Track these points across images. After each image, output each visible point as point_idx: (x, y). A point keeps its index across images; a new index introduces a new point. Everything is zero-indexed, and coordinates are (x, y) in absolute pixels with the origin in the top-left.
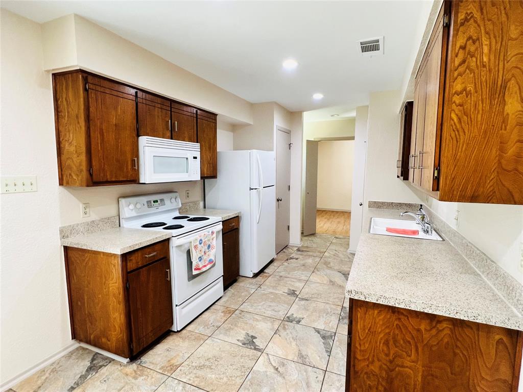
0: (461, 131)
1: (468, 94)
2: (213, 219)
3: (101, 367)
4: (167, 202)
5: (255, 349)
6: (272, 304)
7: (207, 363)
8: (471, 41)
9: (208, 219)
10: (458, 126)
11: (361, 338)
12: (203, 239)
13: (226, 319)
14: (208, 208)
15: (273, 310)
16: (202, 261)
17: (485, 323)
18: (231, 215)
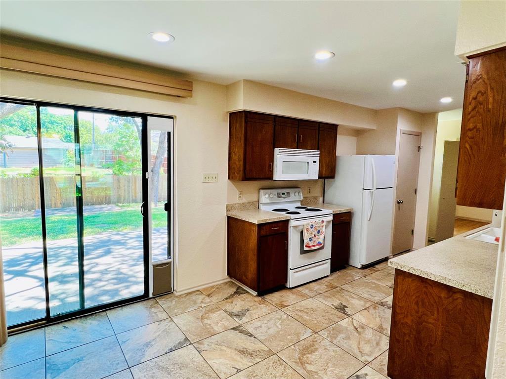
0: (472, 156)
1: (478, 130)
2: (325, 211)
3: (241, 293)
4: (292, 195)
5: (344, 313)
6: (370, 290)
7: (306, 310)
8: (480, 94)
9: (321, 210)
10: (470, 153)
11: (400, 298)
12: (314, 225)
13: (327, 290)
14: (326, 203)
15: (370, 295)
16: (312, 241)
17: (483, 295)
18: (343, 210)
